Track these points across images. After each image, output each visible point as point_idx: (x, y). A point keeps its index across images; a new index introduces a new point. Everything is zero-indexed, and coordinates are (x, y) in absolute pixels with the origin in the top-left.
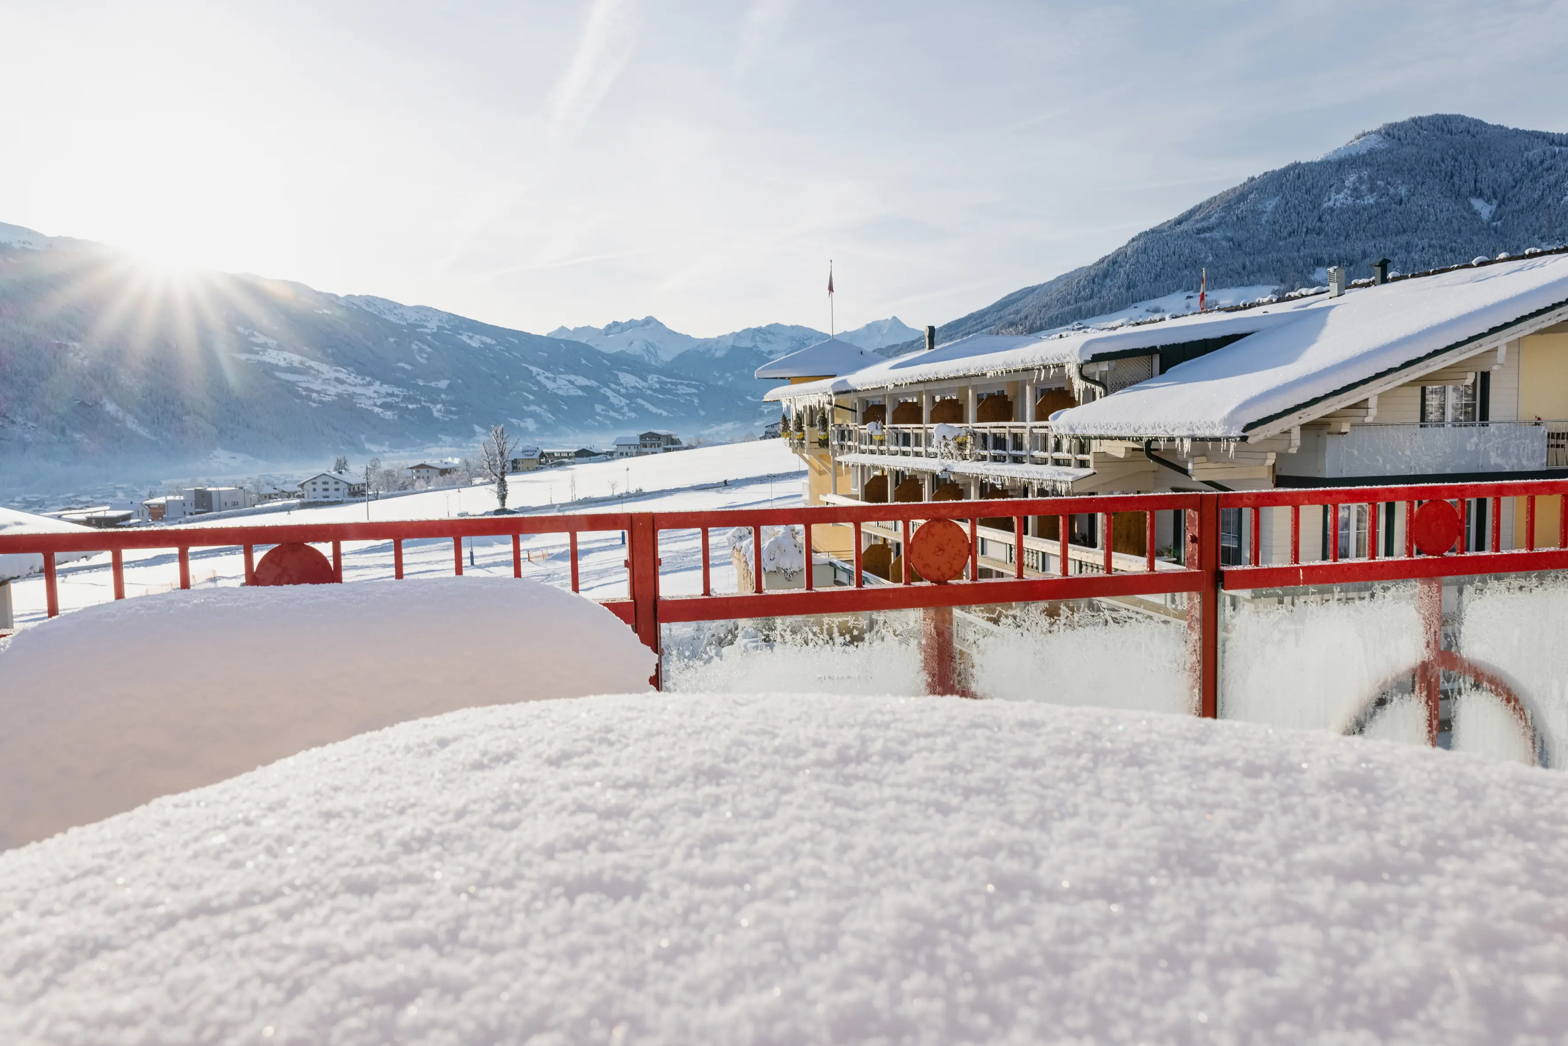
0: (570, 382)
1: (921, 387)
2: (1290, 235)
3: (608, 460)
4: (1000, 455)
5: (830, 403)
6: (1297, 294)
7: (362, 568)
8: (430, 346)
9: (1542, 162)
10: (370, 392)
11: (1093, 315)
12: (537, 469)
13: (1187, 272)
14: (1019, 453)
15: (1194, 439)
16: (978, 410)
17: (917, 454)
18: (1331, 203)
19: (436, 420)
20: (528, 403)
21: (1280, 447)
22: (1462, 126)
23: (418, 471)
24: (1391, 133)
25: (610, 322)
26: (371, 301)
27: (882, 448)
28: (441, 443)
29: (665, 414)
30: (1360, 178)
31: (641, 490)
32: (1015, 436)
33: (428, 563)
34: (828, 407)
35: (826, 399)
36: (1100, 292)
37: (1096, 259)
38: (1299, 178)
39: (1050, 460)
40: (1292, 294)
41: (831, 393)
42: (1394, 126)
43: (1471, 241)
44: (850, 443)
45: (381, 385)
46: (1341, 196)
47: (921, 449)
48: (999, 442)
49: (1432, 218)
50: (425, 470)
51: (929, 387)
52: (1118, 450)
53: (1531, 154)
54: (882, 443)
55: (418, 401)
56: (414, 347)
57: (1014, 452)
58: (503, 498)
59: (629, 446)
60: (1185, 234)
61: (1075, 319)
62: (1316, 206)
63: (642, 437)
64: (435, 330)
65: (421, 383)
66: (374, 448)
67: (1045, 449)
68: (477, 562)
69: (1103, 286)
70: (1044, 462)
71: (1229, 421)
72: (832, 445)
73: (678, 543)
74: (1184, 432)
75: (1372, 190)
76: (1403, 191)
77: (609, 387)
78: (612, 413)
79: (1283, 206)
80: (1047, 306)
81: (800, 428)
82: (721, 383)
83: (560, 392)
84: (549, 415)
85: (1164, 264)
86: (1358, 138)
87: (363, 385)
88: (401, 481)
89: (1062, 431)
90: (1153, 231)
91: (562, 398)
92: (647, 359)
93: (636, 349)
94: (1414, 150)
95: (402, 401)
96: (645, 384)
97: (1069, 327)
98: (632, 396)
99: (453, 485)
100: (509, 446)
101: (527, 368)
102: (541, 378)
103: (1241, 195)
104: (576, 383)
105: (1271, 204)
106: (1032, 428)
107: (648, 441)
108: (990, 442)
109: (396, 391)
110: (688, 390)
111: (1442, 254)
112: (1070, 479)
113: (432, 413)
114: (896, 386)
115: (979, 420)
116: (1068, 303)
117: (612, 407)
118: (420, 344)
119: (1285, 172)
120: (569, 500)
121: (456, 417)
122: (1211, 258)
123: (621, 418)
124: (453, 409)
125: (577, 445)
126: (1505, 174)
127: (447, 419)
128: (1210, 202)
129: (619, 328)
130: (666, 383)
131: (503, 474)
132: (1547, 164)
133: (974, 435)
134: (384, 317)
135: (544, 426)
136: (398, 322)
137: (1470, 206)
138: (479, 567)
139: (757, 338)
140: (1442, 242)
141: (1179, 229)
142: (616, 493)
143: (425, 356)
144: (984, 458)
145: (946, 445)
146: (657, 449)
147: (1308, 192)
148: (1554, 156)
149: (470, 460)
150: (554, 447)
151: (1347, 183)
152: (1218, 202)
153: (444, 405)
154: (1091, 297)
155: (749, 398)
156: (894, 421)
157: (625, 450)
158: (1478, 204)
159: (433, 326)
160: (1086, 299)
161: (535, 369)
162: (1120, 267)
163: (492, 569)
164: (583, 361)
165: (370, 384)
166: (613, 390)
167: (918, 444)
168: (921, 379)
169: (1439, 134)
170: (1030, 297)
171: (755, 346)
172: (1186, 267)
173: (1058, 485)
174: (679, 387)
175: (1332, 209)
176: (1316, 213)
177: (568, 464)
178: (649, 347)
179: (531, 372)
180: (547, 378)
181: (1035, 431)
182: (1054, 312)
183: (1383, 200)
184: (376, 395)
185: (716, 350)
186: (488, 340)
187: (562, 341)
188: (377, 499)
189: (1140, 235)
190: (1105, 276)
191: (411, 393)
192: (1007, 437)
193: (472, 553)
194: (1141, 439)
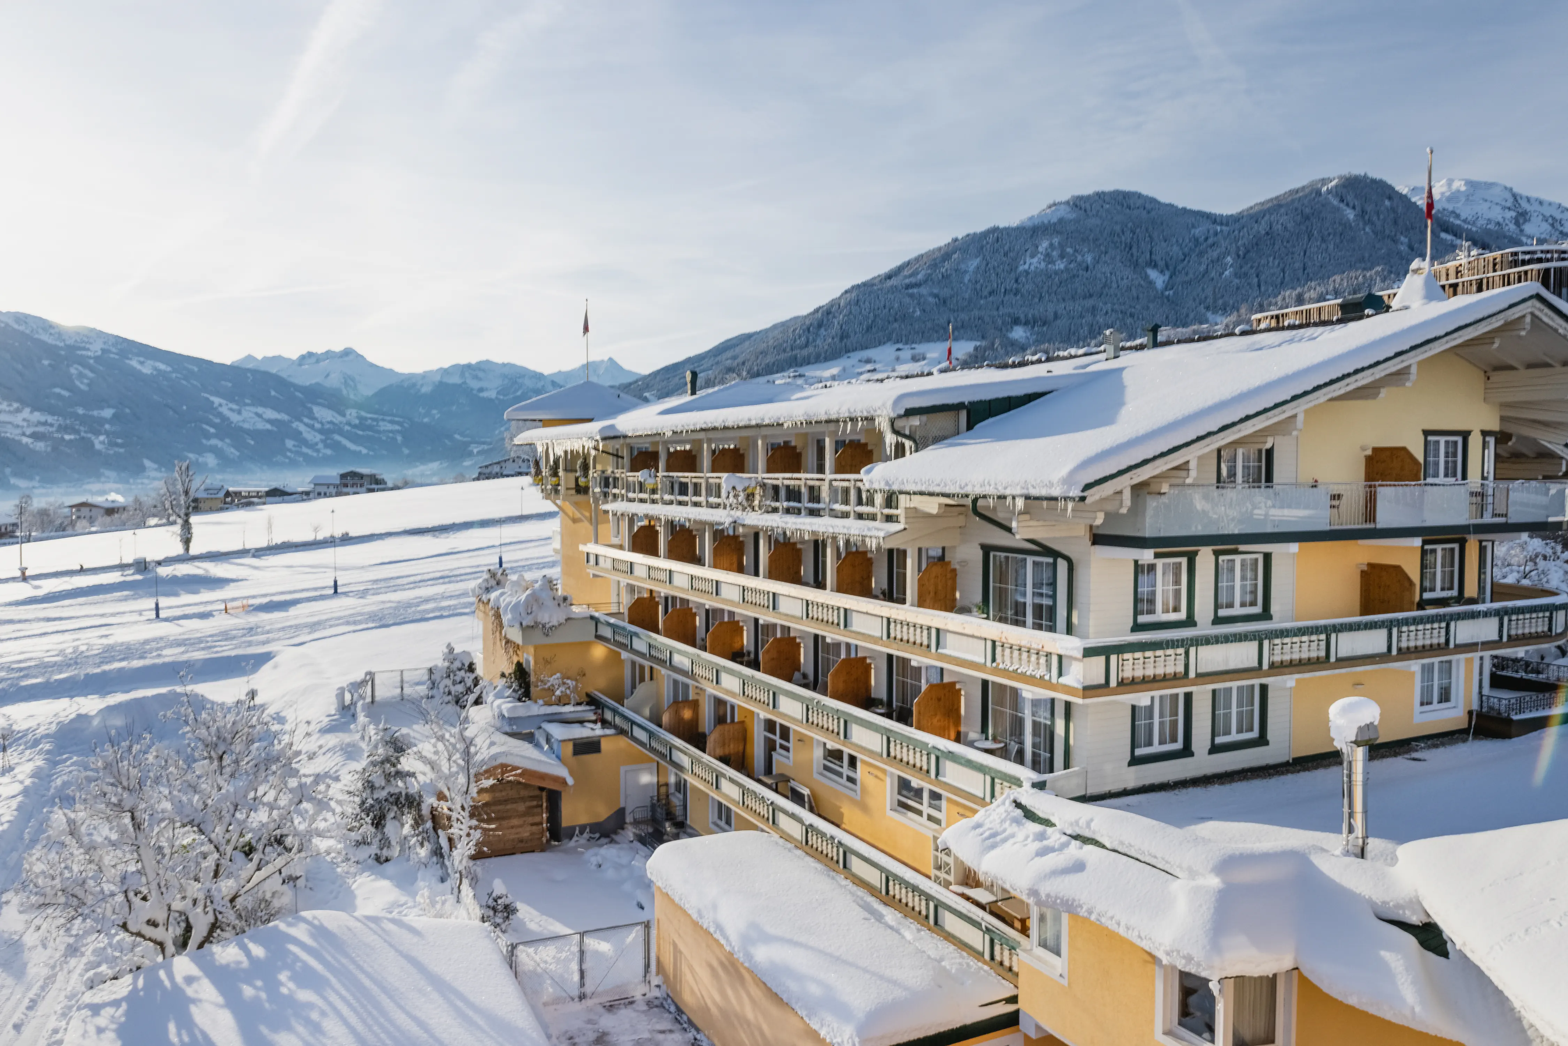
0: (258, 415)
1: (702, 435)
2: (990, 294)
3: (303, 500)
4: (794, 508)
5: (596, 448)
6: (1066, 353)
7: (20, 621)
8: (92, 370)
9: (1206, 239)
10: (18, 419)
11: (809, 363)
12: (221, 510)
13: (896, 325)
14: (815, 506)
15: (1027, 498)
16: (768, 460)
17: (696, 504)
18: (1026, 267)
19: (99, 453)
20: (208, 436)
21: (1110, 507)
22: (1139, 202)
23: (79, 510)
24: (1078, 203)
25: (304, 352)
26: (22, 318)
27: (656, 497)
28: (103, 479)
29: (364, 451)
30: (1051, 245)
31: (347, 534)
32: (811, 489)
33: (102, 615)
34: (593, 452)
35: (590, 444)
36: (814, 340)
37: (811, 309)
38: (998, 241)
39: (852, 514)
40: (1061, 353)
41: (598, 437)
42: (1081, 198)
43: (1148, 308)
44: (615, 491)
45: (32, 412)
46: (1035, 260)
47: (702, 499)
48: (793, 494)
49: (1114, 285)
50: (88, 509)
51: (711, 435)
52: (931, 506)
53: (1197, 231)
54: (654, 491)
55: (77, 432)
56: (73, 371)
57: (810, 505)
58: (187, 541)
59: (328, 485)
60: (894, 289)
61: (790, 366)
62: (1013, 269)
63: (343, 476)
64: (99, 353)
65: (81, 411)
66: (22, 483)
67: (846, 502)
68: (162, 614)
69: (817, 335)
70: (845, 515)
71: (1068, 480)
72: (594, 493)
73: (399, 593)
74: (1018, 491)
75: (1062, 257)
76: (1089, 259)
77: (301, 421)
78: (305, 450)
79: (983, 267)
80: (764, 353)
81: (555, 474)
82: (426, 420)
83: (246, 426)
84: (233, 450)
85: (875, 316)
86: (1050, 207)
87: (10, 412)
88: (58, 522)
89: (876, 486)
90: (864, 284)
91: (248, 432)
92: (345, 392)
93: (334, 381)
94: (1099, 222)
95: (58, 431)
96: (344, 420)
97: (786, 374)
98: (327, 432)
99: (122, 526)
100: (195, 485)
101: (208, 399)
102: (224, 410)
103: (945, 254)
104: (264, 416)
105: (973, 264)
106: (831, 481)
107: (349, 481)
108: (783, 493)
109: (50, 419)
110: (389, 427)
111: (1123, 319)
112: (881, 534)
113: (93, 445)
114: (674, 433)
115: (769, 471)
116: (784, 351)
117: (305, 442)
118: (80, 368)
119: (986, 234)
120: (264, 544)
121: (122, 450)
122: (918, 313)
123: (315, 454)
124: (119, 441)
125: (264, 483)
126: (1175, 248)
127: (111, 452)
128: (918, 259)
129: (313, 360)
130: (366, 419)
131: (187, 515)
132: (1210, 241)
133: (763, 486)
134: (36, 336)
135: (226, 462)
136: (54, 343)
137: (1147, 277)
138: (166, 620)
139: (467, 374)
140: (1123, 307)
141: (890, 283)
142: (320, 537)
143: (86, 381)
144: (775, 510)
145: (736, 496)
146: (359, 489)
147: (1006, 255)
148: (1216, 234)
149: (144, 499)
150: (239, 485)
151: (1040, 249)
152: (925, 259)
153: (108, 436)
154: (807, 345)
155: (457, 436)
156: (669, 469)
157: (323, 489)
158: (1153, 274)
159: (96, 348)
160: (801, 348)
161: (216, 400)
162: (834, 317)
163: (181, 622)
164: (273, 393)
165: (18, 411)
166: (307, 425)
167: (697, 493)
168: (704, 426)
169: (1119, 208)
170: (747, 343)
171: (465, 383)
172: (896, 320)
173: (868, 540)
174: (381, 423)
175: (1027, 272)
176: (1013, 275)
177: (258, 504)
178: (348, 380)
179: (213, 403)
180: (231, 410)
181: (835, 484)
182: (770, 359)
183: (1072, 266)
184: (25, 424)
185: (422, 385)
186: (162, 367)
187: (249, 370)
188: (29, 541)
189: (853, 287)
190: (820, 325)
191: (68, 422)
192: (803, 490)
193: (157, 605)
194: (967, 496)
